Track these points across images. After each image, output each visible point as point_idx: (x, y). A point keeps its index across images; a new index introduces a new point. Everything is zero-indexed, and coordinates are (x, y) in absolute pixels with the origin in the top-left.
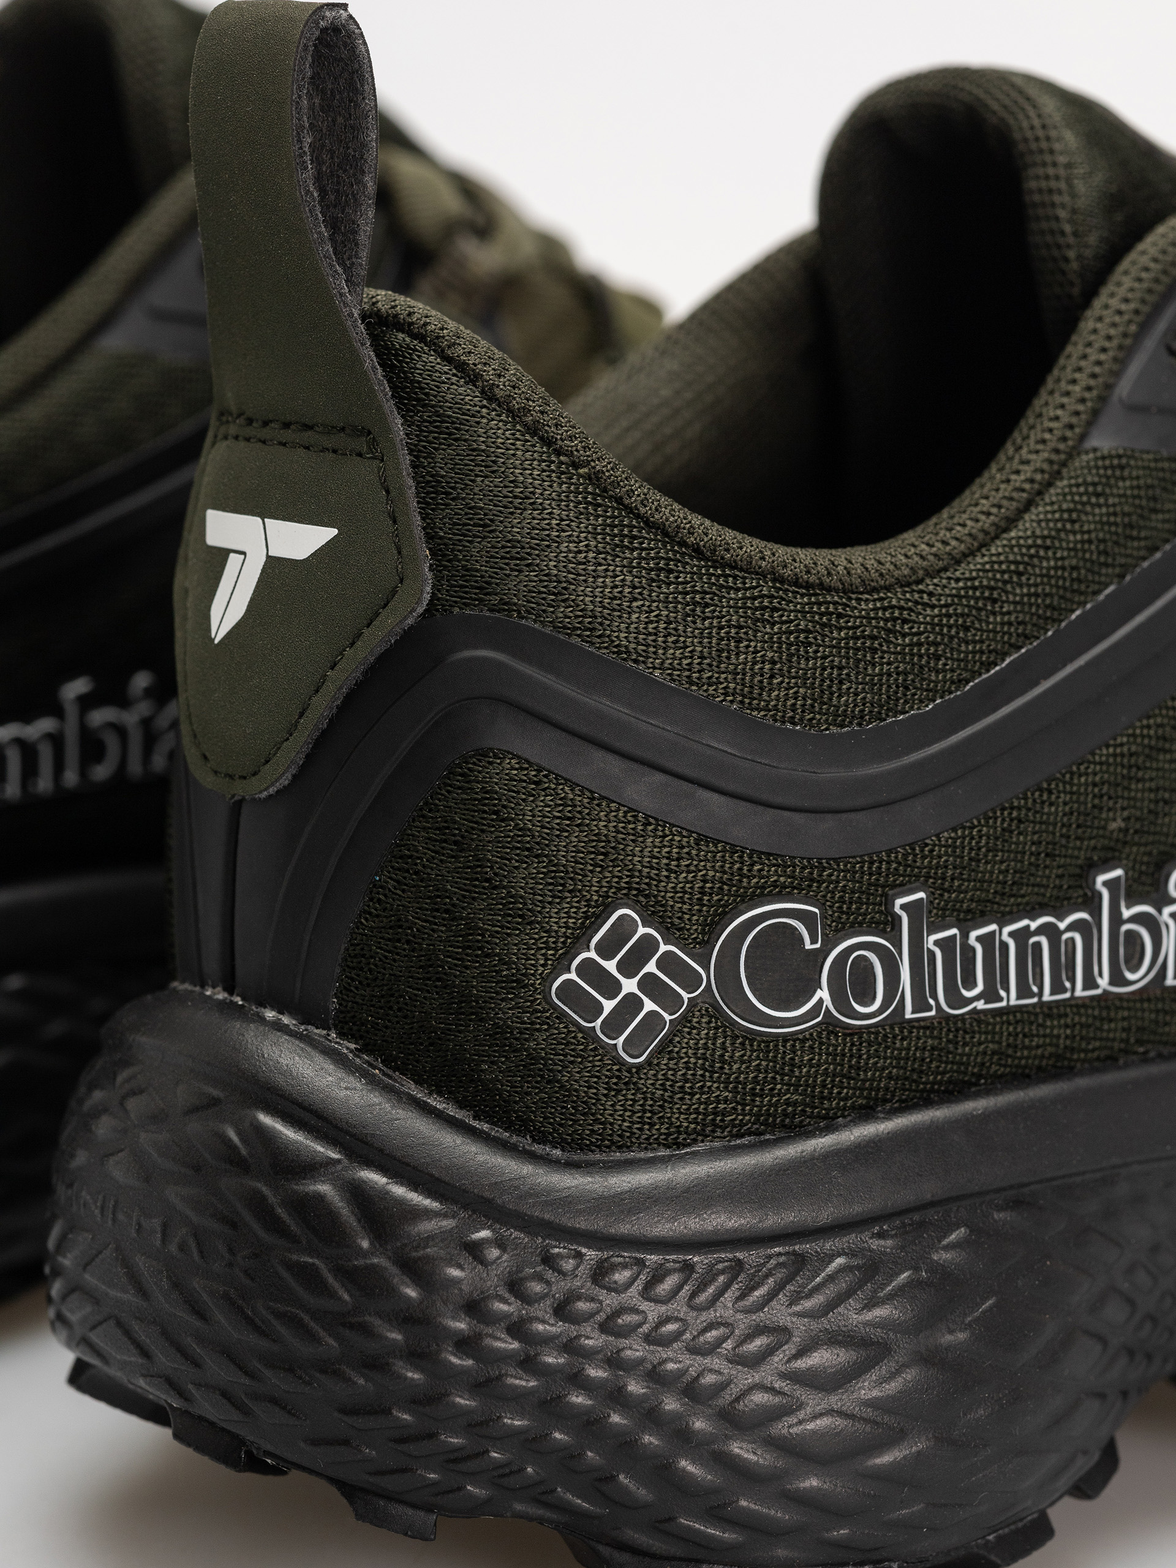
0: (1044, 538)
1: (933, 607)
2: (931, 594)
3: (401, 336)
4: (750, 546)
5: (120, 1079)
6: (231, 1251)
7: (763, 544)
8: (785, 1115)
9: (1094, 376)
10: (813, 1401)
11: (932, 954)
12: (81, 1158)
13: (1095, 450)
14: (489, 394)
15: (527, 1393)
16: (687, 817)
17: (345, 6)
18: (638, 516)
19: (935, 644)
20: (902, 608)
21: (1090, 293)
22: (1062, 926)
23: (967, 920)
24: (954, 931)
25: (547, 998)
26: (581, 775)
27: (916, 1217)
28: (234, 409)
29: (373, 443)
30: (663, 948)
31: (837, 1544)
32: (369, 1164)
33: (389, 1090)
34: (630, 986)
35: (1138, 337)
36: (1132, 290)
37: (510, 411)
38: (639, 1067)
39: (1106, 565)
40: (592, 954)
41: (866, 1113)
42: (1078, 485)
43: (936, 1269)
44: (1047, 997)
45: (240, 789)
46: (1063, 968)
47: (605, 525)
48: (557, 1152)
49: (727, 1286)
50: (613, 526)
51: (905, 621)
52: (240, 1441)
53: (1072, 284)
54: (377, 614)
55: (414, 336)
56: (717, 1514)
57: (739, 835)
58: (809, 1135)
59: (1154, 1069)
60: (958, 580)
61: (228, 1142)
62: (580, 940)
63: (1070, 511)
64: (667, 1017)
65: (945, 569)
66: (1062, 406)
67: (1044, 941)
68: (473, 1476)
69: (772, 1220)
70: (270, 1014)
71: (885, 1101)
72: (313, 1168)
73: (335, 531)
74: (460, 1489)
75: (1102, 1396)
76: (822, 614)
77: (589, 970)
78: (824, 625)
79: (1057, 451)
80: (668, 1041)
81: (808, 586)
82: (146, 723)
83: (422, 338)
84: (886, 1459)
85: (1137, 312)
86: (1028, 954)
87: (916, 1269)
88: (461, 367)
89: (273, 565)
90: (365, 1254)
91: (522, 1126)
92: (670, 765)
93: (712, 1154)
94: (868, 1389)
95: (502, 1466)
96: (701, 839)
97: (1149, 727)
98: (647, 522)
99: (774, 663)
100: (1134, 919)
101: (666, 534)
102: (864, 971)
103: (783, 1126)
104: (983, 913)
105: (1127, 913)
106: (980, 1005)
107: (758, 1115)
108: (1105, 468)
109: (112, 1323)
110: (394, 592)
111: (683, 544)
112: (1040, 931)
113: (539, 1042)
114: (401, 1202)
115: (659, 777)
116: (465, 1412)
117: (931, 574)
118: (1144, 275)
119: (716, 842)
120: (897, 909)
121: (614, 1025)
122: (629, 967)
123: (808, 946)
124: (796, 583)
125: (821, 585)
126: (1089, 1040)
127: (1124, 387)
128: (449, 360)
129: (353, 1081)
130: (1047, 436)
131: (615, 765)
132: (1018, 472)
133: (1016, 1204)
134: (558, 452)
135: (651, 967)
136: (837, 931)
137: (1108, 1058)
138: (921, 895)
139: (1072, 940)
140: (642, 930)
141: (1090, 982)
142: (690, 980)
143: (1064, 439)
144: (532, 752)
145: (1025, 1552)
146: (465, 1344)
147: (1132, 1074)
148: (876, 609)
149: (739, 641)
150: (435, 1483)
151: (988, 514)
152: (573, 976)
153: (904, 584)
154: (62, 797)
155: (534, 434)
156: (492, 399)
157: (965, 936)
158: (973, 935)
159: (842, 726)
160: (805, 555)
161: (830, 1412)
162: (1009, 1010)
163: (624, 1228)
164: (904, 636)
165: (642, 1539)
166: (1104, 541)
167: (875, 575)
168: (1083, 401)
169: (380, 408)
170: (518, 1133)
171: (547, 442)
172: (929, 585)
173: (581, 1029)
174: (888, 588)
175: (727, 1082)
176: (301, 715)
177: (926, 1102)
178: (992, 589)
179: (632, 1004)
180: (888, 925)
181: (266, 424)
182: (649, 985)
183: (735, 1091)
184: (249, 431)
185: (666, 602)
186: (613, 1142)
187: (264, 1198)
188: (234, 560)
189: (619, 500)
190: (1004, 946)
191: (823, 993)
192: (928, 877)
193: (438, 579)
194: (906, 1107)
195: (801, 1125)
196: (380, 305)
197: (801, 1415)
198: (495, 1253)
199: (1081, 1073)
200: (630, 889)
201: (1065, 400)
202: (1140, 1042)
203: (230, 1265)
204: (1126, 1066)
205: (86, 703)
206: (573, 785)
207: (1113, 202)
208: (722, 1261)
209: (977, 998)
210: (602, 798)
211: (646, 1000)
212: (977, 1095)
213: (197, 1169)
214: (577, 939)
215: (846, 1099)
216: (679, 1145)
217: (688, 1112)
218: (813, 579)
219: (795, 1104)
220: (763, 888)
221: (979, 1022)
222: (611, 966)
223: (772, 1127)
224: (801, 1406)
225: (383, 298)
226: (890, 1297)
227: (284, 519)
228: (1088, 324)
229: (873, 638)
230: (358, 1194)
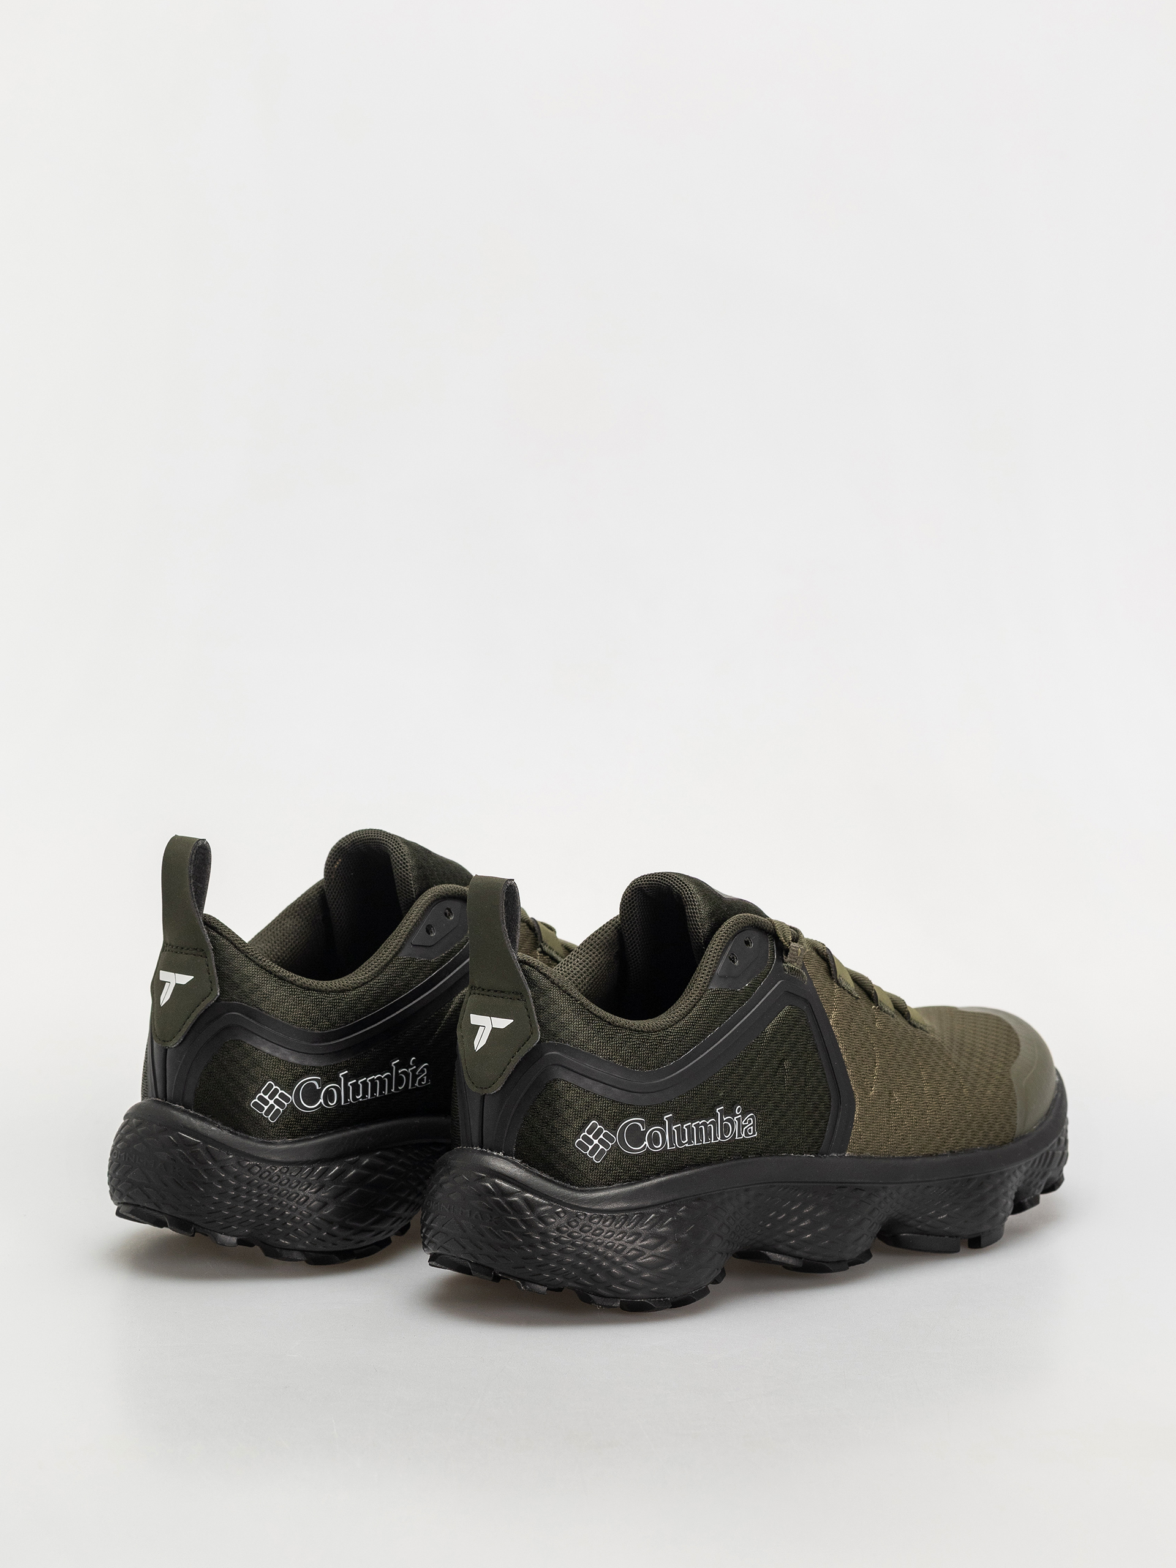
0: (699, 1015)
1: (671, 1036)
2: (670, 1032)
3: (527, 966)
4: (623, 1021)
5: (451, 1173)
6: (491, 1217)
7: (626, 1020)
8: (637, 1176)
9: (710, 968)
10: (648, 1252)
11: (674, 1131)
12: (439, 1195)
13: (711, 989)
14: (553, 982)
15: (573, 1252)
16: (609, 1096)
17: (513, 880)
18: (593, 1014)
19: (672, 1046)
20: (663, 1036)
21: (707, 943)
22: (708, 1123)
23: (683, 1122)
24: (680, 1125)
25: (574, 1146)
26: (581, 1085)
27: (672, 1203)
28: (477, 986)
29: (522, 996)
30: (604, 1131)
31: (653, 1292)
32: (528, 1192)
33: (531, 1172)
34: (596, 1142)
35: (721, 956)
36: (719, 942)
37: (559, 987)
38: (599, 1164)
39: (716, 1022)
40: (586, 1133)
41: (658, 1175)
42: (707, 1000)
43: (678, 1217)
44: (704, 1143)
45: (485, 1092)
46: (708, 1135)
47: (585, 1017)
48: (577, 1188)
49: (624, 1222)
50: (587, 1017)
51: (664, 1040)
52: (492, 1269)
53: (701, 939)
54: (525, 1043)
55: (531, 966)
56: (623, 1284)
57: (623, 1100)
58: (644, 1182)
59: (734, 1162)
60: (677, 1028)
61: (487, 1187)
62: (582, 1129)
63: (706, 1007)
64: (606, 1150)
65: (674, 1025)
66: (702, 977)
67: (703, 1127)
68: (558, 1275)
69: (635, 1205)
70: (495, 1153)
71: (662, 1172)
72: (512, 1194)
73: (513, 1021)
74: (555, 1279)
75: (722, 1254)
76: (643, 1039)
77: (585, 1138)
78: (643, 1042)
79: (702, 990)
80: (606, 1157)
81: (638, 1031)
82: (414, 1071)
83: (533, 967)
84: (667, 1268)
85: (721, 949)
86: (699, 1131)
87: (673, 1217)
88: (545, 975)
89: (494, 1031)
90: (529, 1216)
91: (568, 1181)
92: (604, 1081)
93: (618, 1187)
94: (662, 1250)
95: (565, 1273)
96: (613, 1101)
97: (729, 1067)
98: (596, 1015)
99: (631, 1053)
100: (726, 1121)
101: (601, 1019)
102: (656, 1136)
103: (636, 1179)
104: (687, 1120)
105: (725, 1119)
106: (687, 1145)
107: (630, 1176)
108: (715, 994)
109: (453, 1240)
110: (530, 1037)
111: (605, 1021)
112: (702, 1124)
113: (572, 1158)
114: (538, 1202)
115: (602, 1085)
116: (556, 1257)
117: (671, 1026)
118: (722, 938)
119: (617, 1102)
120: (665, 1119)
121: (592, 1152)
122: (595, 1137)
123: (642, 1130)
124: (635, 1031)
125: (642, 1031)
126: (715, 1155)
127: (718, 971)
128: (541, 973)
129: (521, 1170)
130: (699, 986)
131: (590, 1082)
132: (691, 997)
133: (699, 1199)
134: (572, 997)
135: (601, 1136)
136: (649, 1126)
137: (721, 1159)
138: (671, 1115)
139: (702, 1128)
140: (599, 1127)
141: (715, 1139)
142: (612, 1140)
143: (703, 986)
144: (567, 1078)
145: (702, 1297)
146: (556, 1239)
147: (728, 1164)
148: (656, 1037)
149: (622, 1047)
150: (548, 1277)
151: (684, 1009)
152: (581, 1139)
153: (663, 1029)
154: (391, 1095)
155: (565, 993)
156: (554, 983)
157: (683, 1126)
158: (685, 1126)
159: (649, 1069)
160: (637, 1023)
161: (652, 1256)
162: (694, 1146)
163: (597, 1207)
164: (664, 1044)
165: (603, 1292)
166: (715, 1015)
167: (656, 1027)
168: (708, 975)
169: (525, 987)
170: (567, 1183)
171: (569, 995)
172: (670, 1029)
173: (583, 1154)
174: (659, 1031)
175: (622, 1167)
176: (504, 1071)
177: (674, 1172)
178: (686, 1030)
179: (597, 1146)
180: (663, 1124)
181: (489, 991)
182: (601, 1141)
183: (624, 1170)
184: (483, 992)
185: (602, 1037)
186: (592, 1185)
187: (500, 1202)
188: (481, 1029)
189: (588, 1010)
190: (693, 1128)
191: (646, 1143)
192: (672, 1110)
193: (541, 1033)
194: (668, 1174)
195: (641, 1179)
196: (530, 961)
197: (645, 1256)
198: (562, 1215)
199: (714, 1164)
200: (595, 1115)
201: (703, 975)
202: (729, 1155)
203: (491, 1221)
204: (726, 1162)
205: (398, 1066)
206: (579, 1088)
207: (712, 914)
208: (623, 1215)
209: (686, 1143)
210: (587, 1091)
211: (600, 1145)
212: (686, 1170)
213: (480, 1195)
214: (581, 1130)
215: (652, 1172)
216: (609, 1185)
217: (611, 1176)
218: (640, 1029)
219: (639, 1173)
220: (630, 1114)
221: (686, 1150)
222: (591, 1136)
223: (633, 1180)
224: (645, 1254)
225: (526, 957)
226: (667, 1225)
227: (497, 1017)
228: (707, 953)
229: (656, 1045)
230: (526, 1200)
